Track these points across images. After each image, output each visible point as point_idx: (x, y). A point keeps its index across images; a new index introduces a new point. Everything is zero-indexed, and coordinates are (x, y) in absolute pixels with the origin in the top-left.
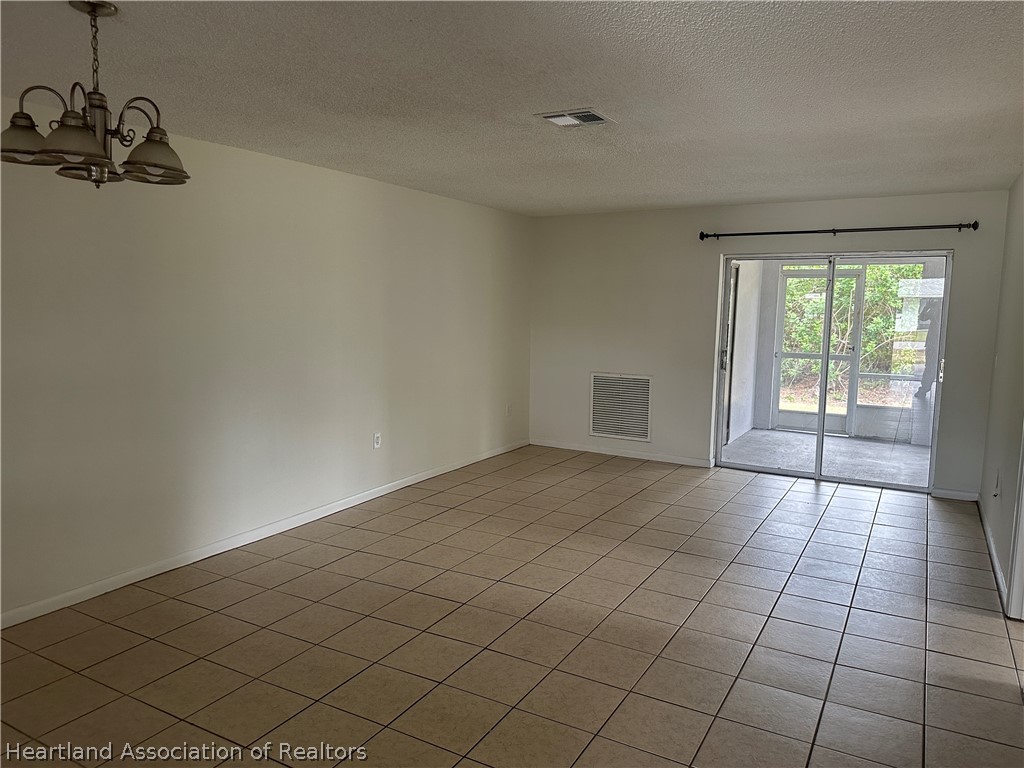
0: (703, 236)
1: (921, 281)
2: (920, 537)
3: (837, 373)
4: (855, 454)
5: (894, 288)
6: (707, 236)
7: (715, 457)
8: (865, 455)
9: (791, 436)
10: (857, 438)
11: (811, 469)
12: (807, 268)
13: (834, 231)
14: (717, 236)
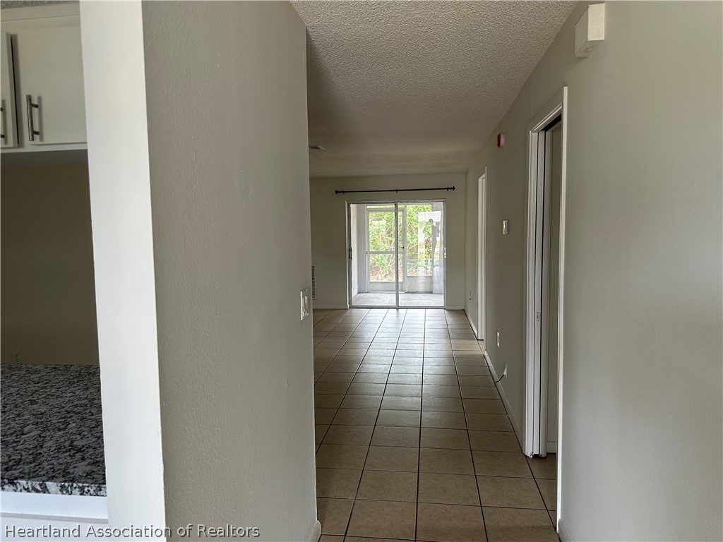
0: (337, 192)
1: (431, 212)
2: (444, 322)
3: (389, 265)
4: (409, 299)
5: (414, 217)
6: (339, 192)
7: (349, 303)
8: (413, 299)
9: (378, 295)
10: (408, 292)
11: (394, 304)
12: (377, 207)
13: (397, 191)
14: (343, 192)
